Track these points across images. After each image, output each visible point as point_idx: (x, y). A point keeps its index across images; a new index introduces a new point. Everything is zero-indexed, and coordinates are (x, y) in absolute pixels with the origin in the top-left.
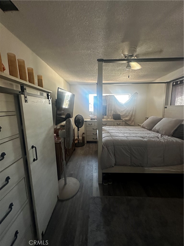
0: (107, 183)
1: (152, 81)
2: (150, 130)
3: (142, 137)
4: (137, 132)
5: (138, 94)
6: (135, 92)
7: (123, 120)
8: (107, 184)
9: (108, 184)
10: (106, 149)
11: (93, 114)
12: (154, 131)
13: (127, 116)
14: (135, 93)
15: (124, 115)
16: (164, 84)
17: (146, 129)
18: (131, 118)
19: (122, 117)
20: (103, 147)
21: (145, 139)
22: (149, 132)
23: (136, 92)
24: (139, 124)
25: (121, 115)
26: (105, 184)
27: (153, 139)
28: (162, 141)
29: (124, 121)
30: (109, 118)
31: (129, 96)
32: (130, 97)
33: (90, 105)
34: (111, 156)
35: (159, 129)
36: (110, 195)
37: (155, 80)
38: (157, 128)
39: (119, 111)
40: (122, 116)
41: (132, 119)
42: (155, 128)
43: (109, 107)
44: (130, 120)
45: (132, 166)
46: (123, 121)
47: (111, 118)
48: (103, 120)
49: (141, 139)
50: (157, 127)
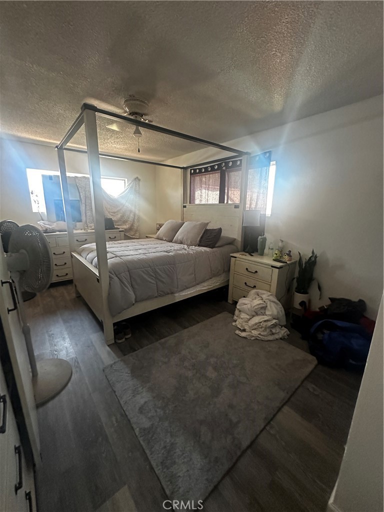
0: (122, 339)
1: (162, 161)
2: (171, 241)
3: (166, 252)
4: (155, 246)
5: (139, 180)
6: (136, 176)
7: (121, 229)
8: (124, 339)
9: (126, 339)
10: (116, 278)
11: (45, 217)
12: (176, 242)
13: (125, 222)
14: (135, 179)
15: (119, 220)
16: (180, 170)
17: (163, 240)
18: (132, 225)
19: (117, 224)
20: (110, 277)
21: (170, 253)
22: (170, 244)
23: (137, 178)
24: (148, 235)
25: (113, 219)
26: (120, 341)
27: (181, 252)
28: (191, 252)
29: (123, 231)
30: (87, 227)
31: (125, 182)
32: (127, 185)
33: (33, 197)
34: (128, 289)
35: (183, 238)
36: (136, 350)
37: (165, 160)
38: (179, 238)
39: (109, 212)
40: (116, 222)
41: (135, 228)
42: (177, 237)
43: (87, 204)
44: (130, 229)
45: (160, 296)
46: (120, 231)
47: (93, 228)
48: (75, 232)
49: (166, 254)
50: (179, 235)
